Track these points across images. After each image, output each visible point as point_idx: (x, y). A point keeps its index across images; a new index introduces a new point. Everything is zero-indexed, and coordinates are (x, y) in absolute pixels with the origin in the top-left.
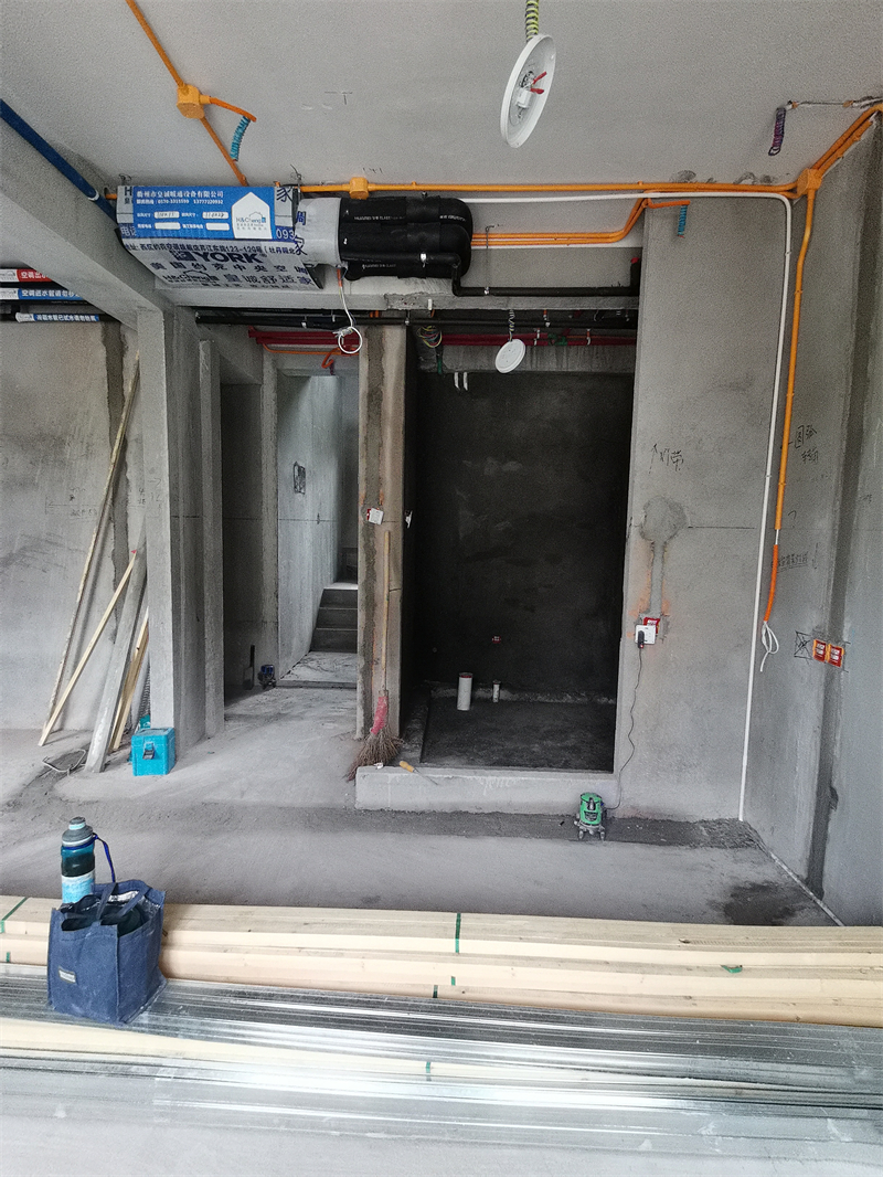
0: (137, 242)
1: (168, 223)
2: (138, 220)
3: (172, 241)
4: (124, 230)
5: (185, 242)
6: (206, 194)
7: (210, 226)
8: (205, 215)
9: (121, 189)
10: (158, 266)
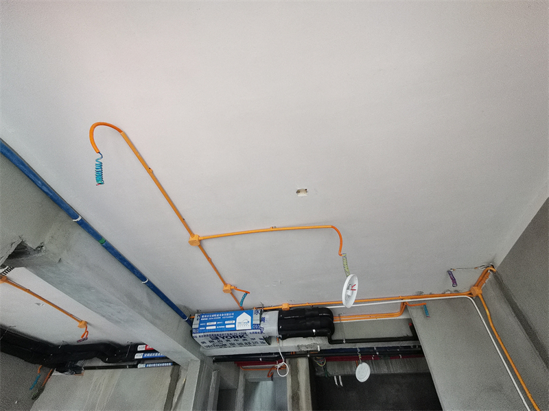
0: (198, 335)
1: (211, 326)
2: (200, 326)
3: (211, 333)
4: (194, 331)
5: (216, 333)
6: (228, 314)
7: (227, 326)
8: (226, 322)
9: (196, 315)
10: (203, 343)
